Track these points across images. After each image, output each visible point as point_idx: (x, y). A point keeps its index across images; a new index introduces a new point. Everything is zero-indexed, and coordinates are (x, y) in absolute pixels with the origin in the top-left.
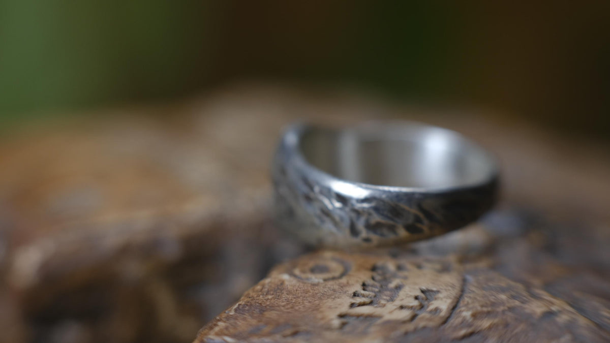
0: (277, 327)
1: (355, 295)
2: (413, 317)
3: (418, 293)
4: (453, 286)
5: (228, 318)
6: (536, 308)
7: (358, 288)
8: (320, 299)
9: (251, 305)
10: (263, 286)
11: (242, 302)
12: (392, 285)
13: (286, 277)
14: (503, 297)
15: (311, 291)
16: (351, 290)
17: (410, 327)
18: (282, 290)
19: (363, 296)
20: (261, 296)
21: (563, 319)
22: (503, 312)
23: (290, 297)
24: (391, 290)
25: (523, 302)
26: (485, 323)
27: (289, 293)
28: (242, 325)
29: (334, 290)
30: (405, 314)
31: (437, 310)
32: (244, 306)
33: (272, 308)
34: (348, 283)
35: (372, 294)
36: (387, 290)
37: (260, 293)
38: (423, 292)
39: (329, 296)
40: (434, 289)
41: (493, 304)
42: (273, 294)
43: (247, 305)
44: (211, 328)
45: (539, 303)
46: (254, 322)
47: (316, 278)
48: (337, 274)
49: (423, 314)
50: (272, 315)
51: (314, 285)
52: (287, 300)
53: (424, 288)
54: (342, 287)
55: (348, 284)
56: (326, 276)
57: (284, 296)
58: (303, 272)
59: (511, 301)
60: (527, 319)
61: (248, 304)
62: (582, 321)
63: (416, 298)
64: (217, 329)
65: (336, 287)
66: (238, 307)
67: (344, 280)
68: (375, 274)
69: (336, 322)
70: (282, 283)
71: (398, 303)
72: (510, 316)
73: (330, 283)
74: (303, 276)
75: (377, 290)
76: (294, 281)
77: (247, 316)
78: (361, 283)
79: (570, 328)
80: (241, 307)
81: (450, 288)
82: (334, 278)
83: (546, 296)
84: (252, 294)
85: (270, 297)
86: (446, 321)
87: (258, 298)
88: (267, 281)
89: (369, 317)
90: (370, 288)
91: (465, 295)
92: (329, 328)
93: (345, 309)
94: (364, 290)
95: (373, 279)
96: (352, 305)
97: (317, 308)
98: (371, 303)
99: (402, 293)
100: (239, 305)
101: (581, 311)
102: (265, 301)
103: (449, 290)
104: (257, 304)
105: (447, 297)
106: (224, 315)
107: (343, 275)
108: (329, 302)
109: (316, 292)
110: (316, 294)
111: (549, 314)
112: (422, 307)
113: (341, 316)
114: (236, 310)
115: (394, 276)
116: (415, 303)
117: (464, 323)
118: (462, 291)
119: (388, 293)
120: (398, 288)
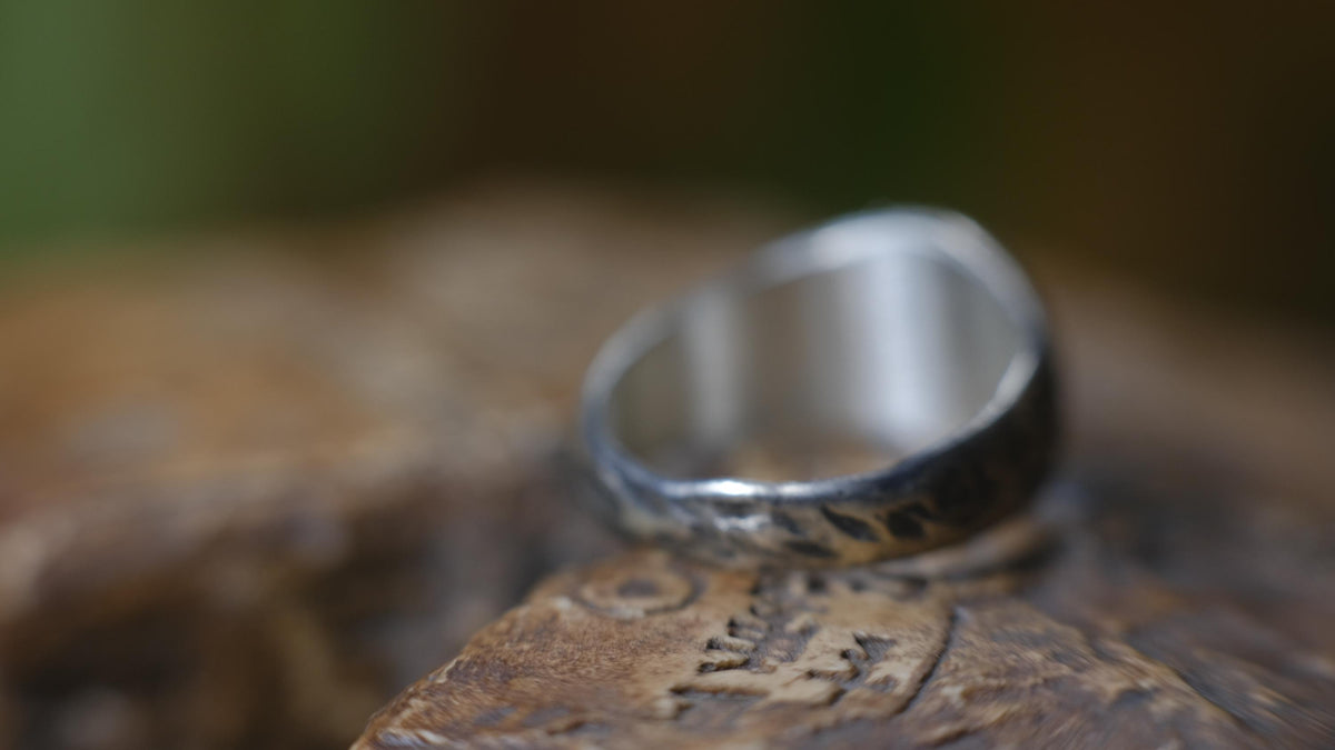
0: (538, 712)
1: (712, 645)
2: (836, 697)
3: (850, 645)
4: (927, 631)
5: (432, 691)
6: (1107, 682)
7: (718, 631)
8: (634, 652)
9: (484, 663)
10: (513, 624)
11: (464, 657)
12: (794, 626)
13: (562, 604)
14: (1035, 656)
15: (617, 636)
16: (704, 636)
17: (827, 717)
18: (552, 632)
19: (731, 648)
20: (507, 645)
21: (1164, 706)
22: (1034, 687)
23: (569, 647)
24: (791, 637)
25: (1079, 669)
26: (992, 713)
27: (568, 638)
28: (462, 707)
29: (666, 635)
30: (818, 690)
31: (888, 681)
32: (469, 665)
33: (527, 670)
34: (697, 620)
35: (748, 644)
36: (783, 635)
37: (506, 637)
38: (859, 641)
39: (654, 648)
40: (886, 637)
41: (1012, 672)
42: (532, 641)
43: (475, 663)
44: (396, 712)
45: (1114, 672)
46: (488, 700)
47: (633, 608)
48: (675, 600)
49: (856, 691)
50: (529, 685)
51: (622, 623)
52: (563, 654)
53: (862, 633)
54: (684, 628)
55: (697, 623)
56: (651, 603)
57: (558, 645)
58: (602, 594)
59: (1051, 665)
60: (1085, 704)
61: (479, 661)
62: (1206, 712)
63: (845, 655)
64: (406, 714)
65: (671, 628)
66: (456, 667)
67: (689, 614)
68: (757, 602)
69: (667, 705)
70: (555, 616)
71: (803, 664)
72: (1047, 697)
73: (658, 620)
74: (602, 603)
75: (759, 635)
76: (580, 615)
77: (473, 686)
78: (726, 621)
79: (1178, 725)
80: (461, 667)
81: (920, 635)
82: (667, 609)
83: (1132, 658)
84: (488, 639)
85: (526, 647)
86: (905, 705)
87: (500, 648)
88: (522, 612)
89: (739, 695)
90: (745, 632)
91: (952, 650)
92: (649, 717)
93: (686, 676)
94: (732, 634)
95: (753, 611)
96: (704, 668)
97: (626, 673)
98: (745, 664)
99: (813, 644)
100: (459, 663)
101: (1206, 691)
102: (515, 655)
103: (919, 639)
104: (498, 662)
105: (908, 655)
106: (424, 685)
107: (687, 602)
108: (655, 661)
109: (627, 637)
110: (628, 641)
111: (1134, 696)
112: (855, 674)
113: (678, 691)
114: (450, 674)
115: (801, 607)
116: (842, 666)
117: (946, 713)
118: (947, 642)
119: (785, 643)
120: (807, 632)
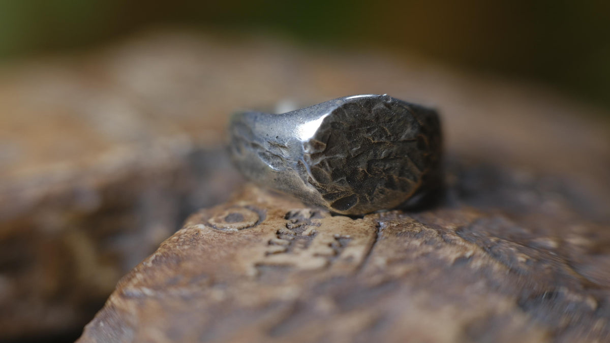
0: (194, 278)
1: (270, 243)
2: (328, 265)
3: (332, 240)
4: (367, 233)
5: (146, 269)
6: (450, 254)
7: (272, 236)
8: (235, 248)
9: (168, 256)
10: (179, 236)
11: (158, 253)
12: (306, 233)
13: (201, 226)
14: (417, 243)
15: (227, 240)
16: (266, 239)
17: (324, 275)
18: (197, 240)
19: (278, 244)
20: (177, 247)
21: (477, 264)
22: (417, 258)
23: (206, 247)
24: (305, 238)
25: (438, 248)
26: (399, 270)
27: (205, 242)
28: (160, 276)
29: (249, 239)
30: (319, 263)
31: (350, 258)
32: (161, 257)
33: (188, 258)
34: (262, 231)
35: (286, 242)
36: (301, 237)
37: (177, 244)
38: (337, 239)
39: (244, 245)
40: (348, 236)
41: (407, 250)
42: (189, 244)
43: (164, 256)
44: (130, 280)
45: (454, 249)
46: (171, 273)
47: (232, 227)
48: (252, 223)
49: (337, 263)
50: (189, 265)
51: (229, 234)
52: (204, 250)
53: (338, 235)
54: (256, 235)
55: (263, 233)
56: (241, 225)
57: (201, 246)
58: (219, 221)
59: (424, 247)
60: (441, 264)
61: (165, 255)
62: (496, 266)
63: (330, 245)
64: (135, 281)
65: (251, 236)
66: (156, 259)
67: (258, 229)
68: (288, 222)
69: (251, 272)
70: (198, 232)
71: (312, 250)
72: (423, 262)
73: (245, 231)
74: (218, 225)
75: (291, 238)
76: (209, 231)
77: (165, 267)
78: (276, 232)
79: (484, 272)
80: (158, 258)
81: (363, 235)
82: (248, 227)
83: (461, 242)
84: (169, 245)
85: (186, 247)
86: (360, 267)
87: (174, 248)
88: (182, 231)
89: (284, 267)
90: (284, 236)
91: (378, 243)
92: (244, 277)
93: (260, 258)
94: (279, 238)
95: (287, 226)
96: (267, 254)
97: (232, 258)
98: (286, 251)
99: (316, 241)
100: (156, 256)
101: (495, 256)
102: (181, 251)
103: (363, 237)
104: (174, 255)
105: (361, 244)
106: (141, 267)
107: (256, 223)
108: (243, 252)
109: (231, 241)
110: (232, 243)
111: (462, 260)
112: (336, 254)
113: (258, 265)
114: (153, 262)
115: (308, 223)
116: (329, 251)
117: (379, 271)
118: (376, 237)
119: (302, 240)
120: (312, 235)
